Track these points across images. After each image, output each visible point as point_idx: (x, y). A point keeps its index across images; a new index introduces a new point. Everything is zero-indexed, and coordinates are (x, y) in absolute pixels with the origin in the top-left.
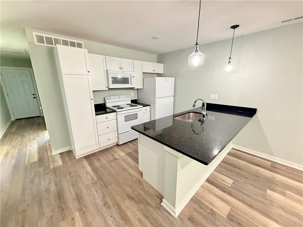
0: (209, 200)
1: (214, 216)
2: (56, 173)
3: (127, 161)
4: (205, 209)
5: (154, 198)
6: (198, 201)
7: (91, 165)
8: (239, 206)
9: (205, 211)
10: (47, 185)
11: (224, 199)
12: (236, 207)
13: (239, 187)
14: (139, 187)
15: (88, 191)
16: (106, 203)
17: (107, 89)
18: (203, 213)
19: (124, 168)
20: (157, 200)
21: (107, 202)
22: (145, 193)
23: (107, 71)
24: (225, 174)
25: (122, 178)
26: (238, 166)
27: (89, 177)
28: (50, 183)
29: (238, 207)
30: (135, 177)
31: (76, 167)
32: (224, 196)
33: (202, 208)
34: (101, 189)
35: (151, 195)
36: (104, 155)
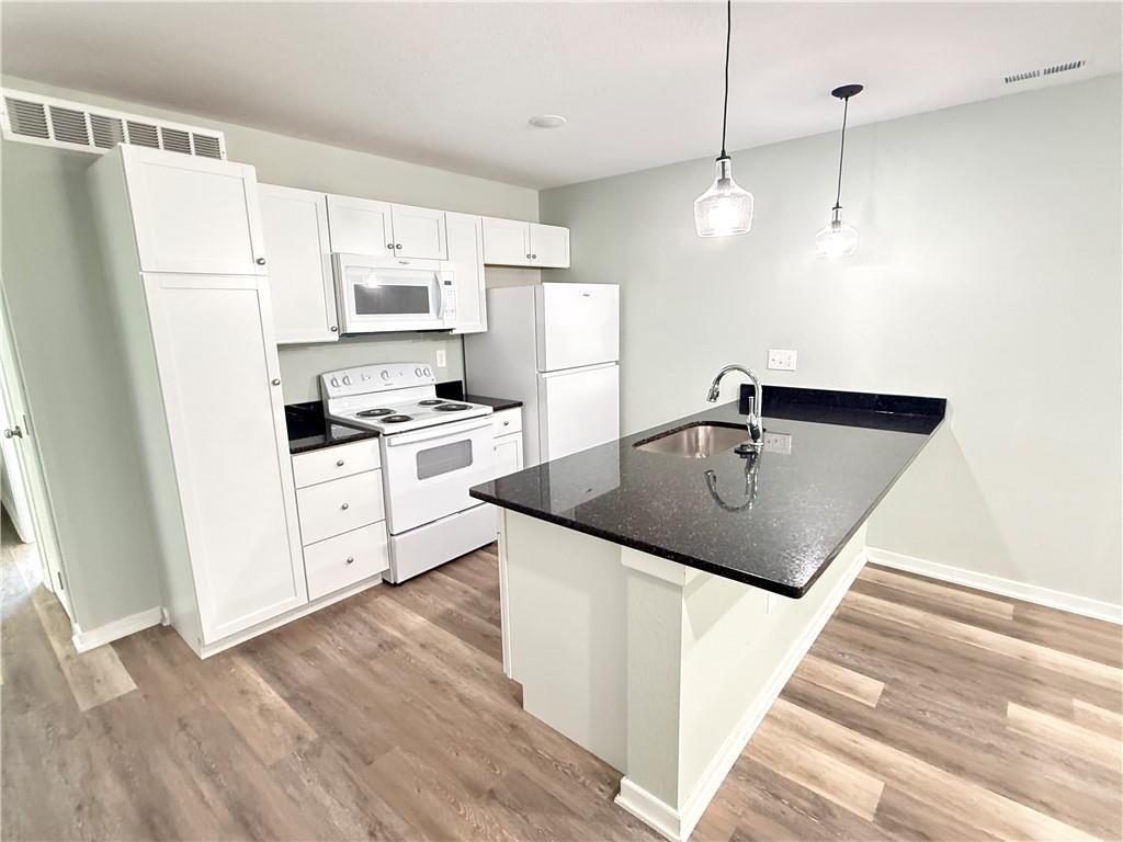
0: (801, 763)
1: (829, 818)
2: (110, 729)
3: (441, 646)
4: (790, 800)
5: (583, 784)
6: (760, 774)
7: (279, 678)
8: (917, 775)
9: (791, 806)
10: (77, 785)
11: (859, 755)
12: (903, 777)
13: (908, 706)
14: (513, 746)
15: (284, 790)
16: (378, 827)
17: (335, 337)
18: (784, 813)
19: (435, 678)
20: (597, 790)
21: (380, 824)
22: (540, 769)
23: (335, 259)
24: (852, 662)
25: (434, 718)
26: (898, 628)
27: (278, 729)
28: (91, 775)
29: (912, 777)
30: (487, 710)
31: (205, 694)
32: (854, 741)
33: (778, 797)
34: (346, 773)
35: (569, 772)
36: (330, 631)
